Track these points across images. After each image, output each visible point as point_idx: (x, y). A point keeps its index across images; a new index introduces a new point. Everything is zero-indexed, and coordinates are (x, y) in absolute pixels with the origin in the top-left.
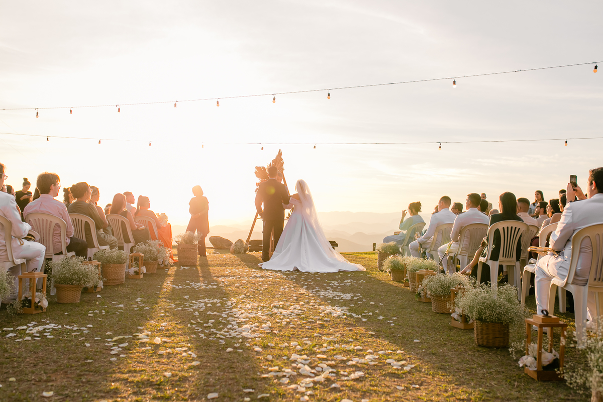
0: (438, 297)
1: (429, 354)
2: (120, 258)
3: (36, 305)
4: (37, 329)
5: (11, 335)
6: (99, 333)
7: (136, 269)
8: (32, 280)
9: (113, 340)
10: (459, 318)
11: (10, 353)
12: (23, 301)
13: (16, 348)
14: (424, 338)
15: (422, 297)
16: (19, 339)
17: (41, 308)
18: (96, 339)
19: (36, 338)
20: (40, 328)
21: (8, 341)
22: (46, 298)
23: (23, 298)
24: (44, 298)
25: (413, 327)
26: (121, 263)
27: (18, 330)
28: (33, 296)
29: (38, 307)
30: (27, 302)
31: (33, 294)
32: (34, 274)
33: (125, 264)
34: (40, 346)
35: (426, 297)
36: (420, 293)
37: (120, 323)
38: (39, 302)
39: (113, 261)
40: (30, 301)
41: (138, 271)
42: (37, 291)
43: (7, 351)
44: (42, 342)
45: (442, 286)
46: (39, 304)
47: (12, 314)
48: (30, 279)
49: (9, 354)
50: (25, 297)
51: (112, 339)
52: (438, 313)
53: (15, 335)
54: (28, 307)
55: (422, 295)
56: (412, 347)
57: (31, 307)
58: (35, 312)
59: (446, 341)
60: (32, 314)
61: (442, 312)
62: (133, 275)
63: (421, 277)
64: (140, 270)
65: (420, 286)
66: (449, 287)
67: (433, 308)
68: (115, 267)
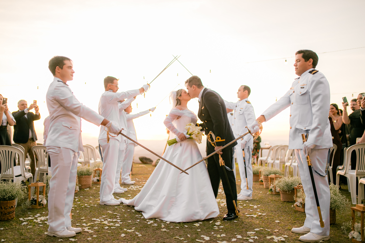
0: (284, 192)
1: (287, 230)
2: (88, 171)
3: (39, 203)
4: (40, 218)
5: (25, 223)
6: (79, 220)
7: (98, 178)
8: (37, 188)
9: (88, 225)
10: (300, 205)
11: (24, 236)
12: (31, 200)
13: (28, 232)
14: (281, 218)
15: (273, 192)
16: (29, 226)
17: (43, 205)
18: (77, 224)
19: (40, 225)
20: (43, 218)
21: (23, 228)
24: (44, 198)
25: (272, 211)
26: (89, 175)
27: (29, 219)
28: (38, 197)
29: (40, 204)
30: (34, 202)
32: (38, 184)
34: (43, 230)
35: (275, 191)
36: (272, 189)
37: (91, 213)
39: (84, 174)
40: (36, 201)
41: (99, 179)
42: (40, 194)
43: (22, 235)
44: (44, 228)
45: (287, 185)
46: (41, 202)
47: (25, 209)
48: (36, 187)
49: (24, 237)
50: (33, 198)
51: (87, 224)
52: (285, 202)
53: (27, 223)
54: (34, 204)
55: (273, 190)
56: (275, 225)
57: (36, 204)
58: (39, 207)
59: (295, 221)
60: (37, 209)
61: (287, 201)
62: (96, 182)
63: (272, 179)
65: (271, 185)
66: (291, 185)
67: (281, 199)
68: (85, 178)
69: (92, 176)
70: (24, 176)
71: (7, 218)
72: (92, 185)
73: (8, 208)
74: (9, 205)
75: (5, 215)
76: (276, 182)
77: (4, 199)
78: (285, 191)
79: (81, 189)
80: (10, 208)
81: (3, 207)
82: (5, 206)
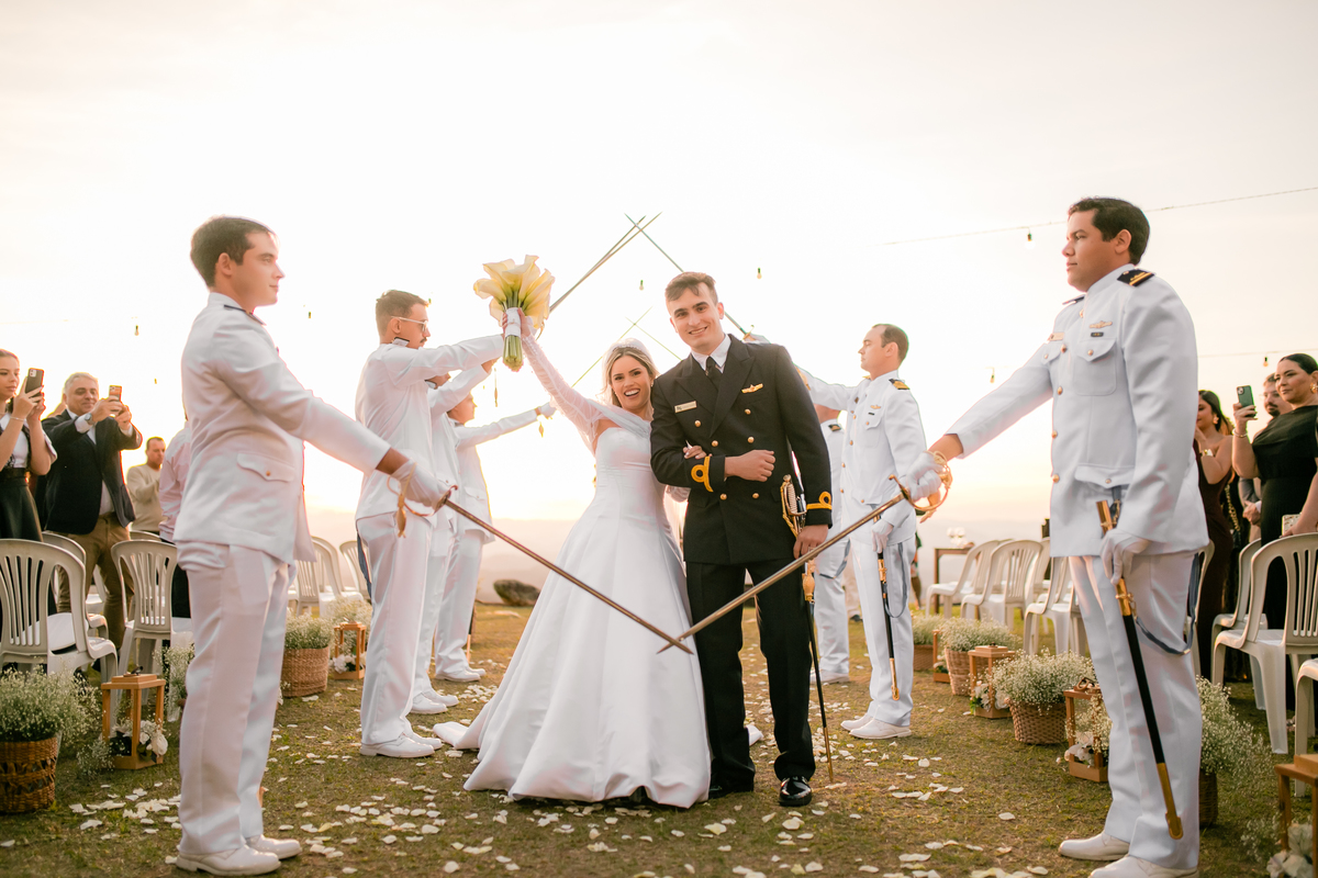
0: (1028, 708)
1: (1043, 846)
2: (316, 634)
3: (142, 750)
4: (147, 805)
5: (91, 823)
6: (288, 813)
7: (351, 658)
8: (132, 693)
9: (322, 829)
10: (1087, 757)
11: (91, 869)
12: (112, 740)
13: (104, 856)
14: (1018, 805)
15: (986, 708)
16: (108, 832)
17: (154, 755)
18: (283, 827)
19: (149, 831)
20: (156, 805)
21: (87, 840)
22: (163, 733)
23: (113, 734)
24: (159, 732)
25: (984, 779)
26: (319, 647)
27: (106, 809)
28: (136, 729)
29: (144, 753)
30: (123, 744)
31: (136, 724)
32: (136, 680)
33: (328, 649)
34: (159, 849)
35: (993, 706)
36: (980, 699)
37: (331, 786)
38: (148, 742)
39: (301, 643)
40: (128, 741)
41: (354, 663)
42: (144, 718)
43: (85, 866)
44: (161, 839)
45: (1038, 685)
46: (149, 747)
47: (90, 772)
48: (129, 691)
49: (90, 873)
50: (118, 732)
51: (318, 827)
52: (1030, 744)
53: (100, 823)
54: (124, 753)
55: (985, 702)
56: (997, 829)
57: (130, 754)
58: (139, 765)
59: (1069, 813)
60: (133, 771)
61: (1038, 741)
62: (343, 673)
63: (981, 663)
64: (357, 660)
65: (979, 683)
66: (1053, 685)
67: (1016, 734)
68: (306, 657)
69: (329, 651)
70: (87, 651)
71: (26, 805)
72: (330, 685)
73: (30, 767)
74: (32, 757)
75: (19, 793)
76: (998, 673)
77: (17, 736)
78: (1032, 707)
79: (289, 698)
80: (39, 769)
81: (11, 765)
82: (19, 762)
